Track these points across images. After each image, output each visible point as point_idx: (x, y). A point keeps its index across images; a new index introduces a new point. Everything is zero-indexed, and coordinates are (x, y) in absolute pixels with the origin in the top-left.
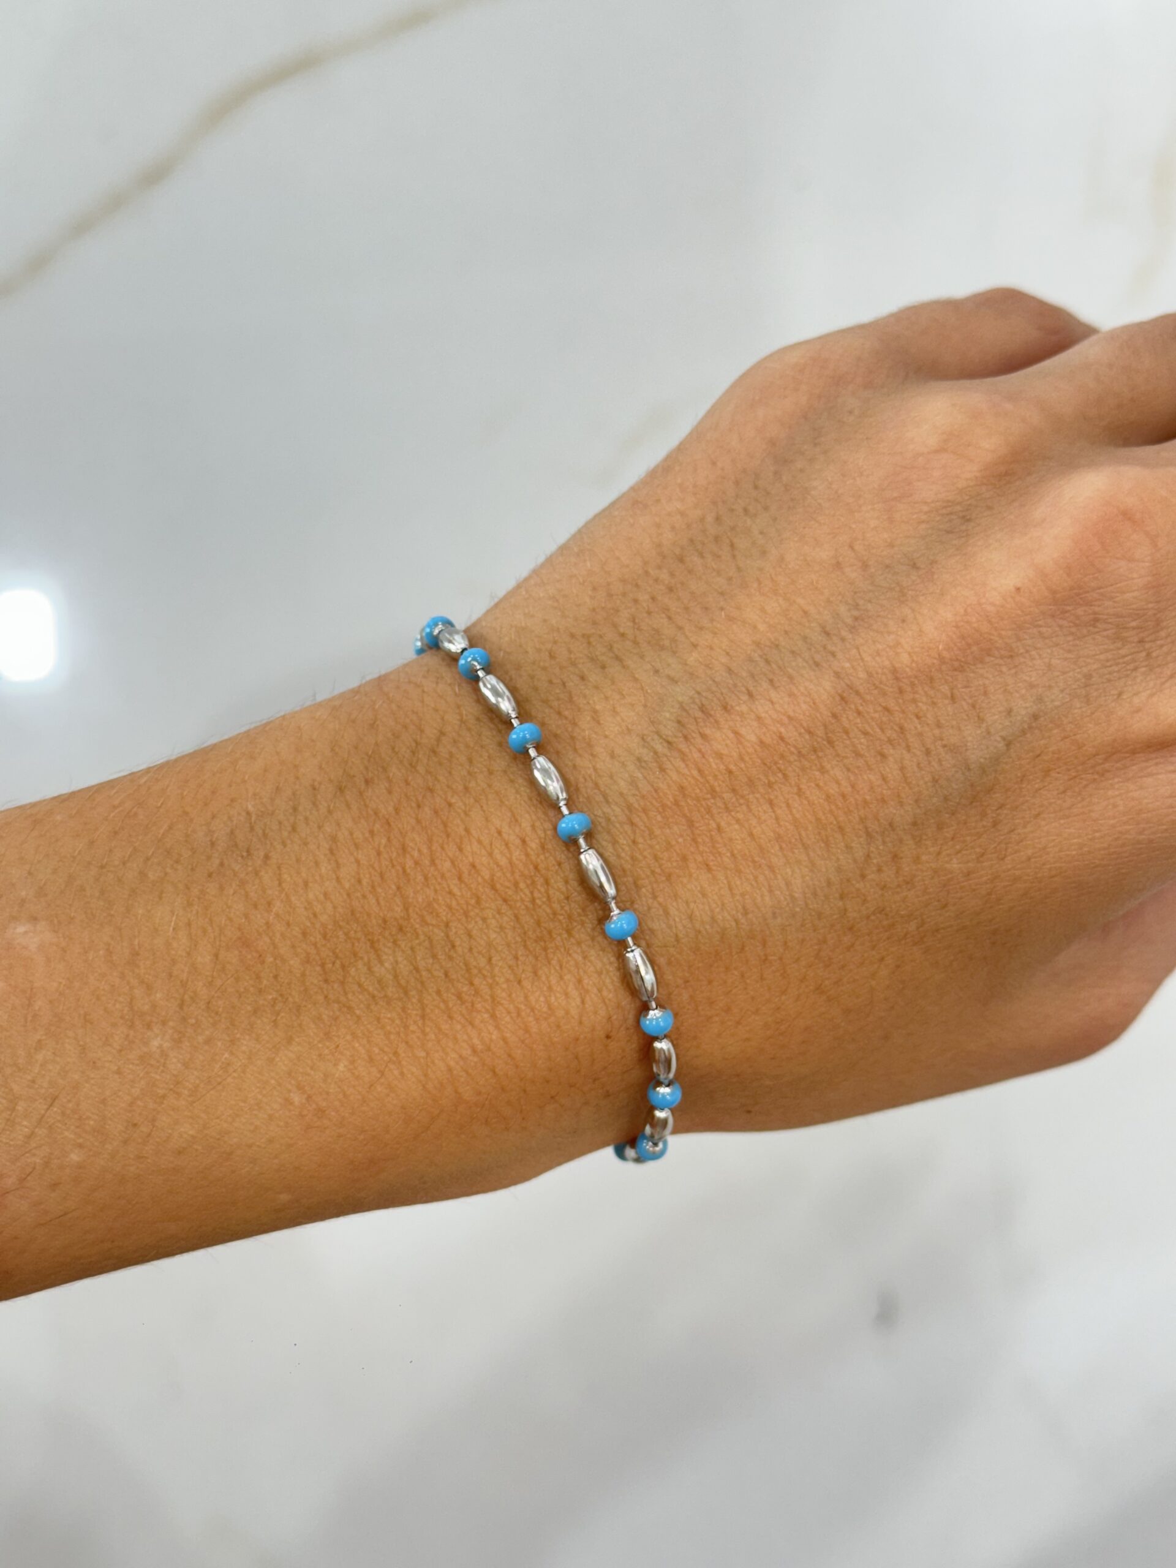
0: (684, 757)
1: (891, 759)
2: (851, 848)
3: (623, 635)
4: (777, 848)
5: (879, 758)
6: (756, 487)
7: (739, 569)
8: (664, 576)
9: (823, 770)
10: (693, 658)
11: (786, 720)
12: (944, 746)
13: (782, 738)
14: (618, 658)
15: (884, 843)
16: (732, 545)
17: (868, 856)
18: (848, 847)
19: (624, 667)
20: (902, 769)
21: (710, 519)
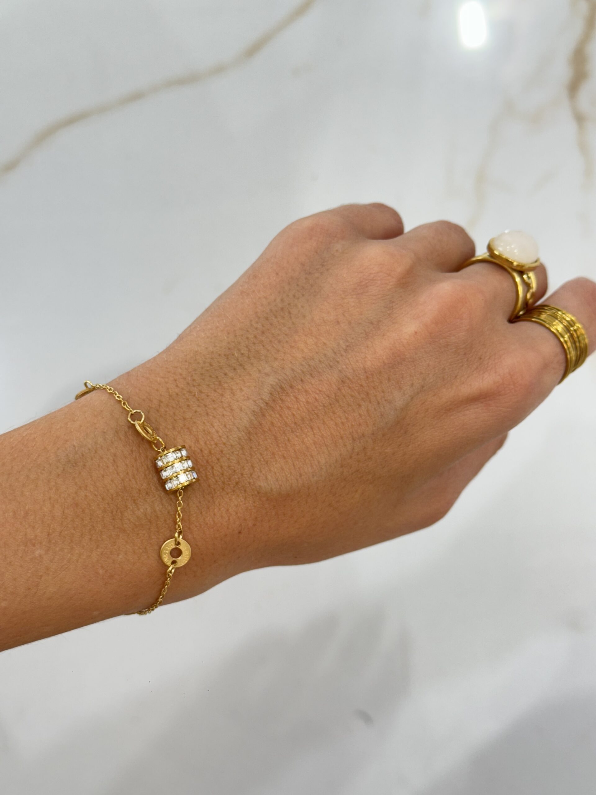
0: (273, 410)
1: (363, 407)
2: (346, 445)
3: (242, 354)
4: (314, 447)
5: (357, 406)
6: (298, 285)
7: (293, 323)
8: (259, 326)
9: (334, 413)
10: (276, 364)
11: (318, 392)
12: (386, 400)
13: (316, 399)
14: (241, 365)
15: (360, 442)
16: (290, 313)
17: (353, 449)
18: (345, 446)
19: (244, 369)
20: (368, 411)
21: (278, 300)
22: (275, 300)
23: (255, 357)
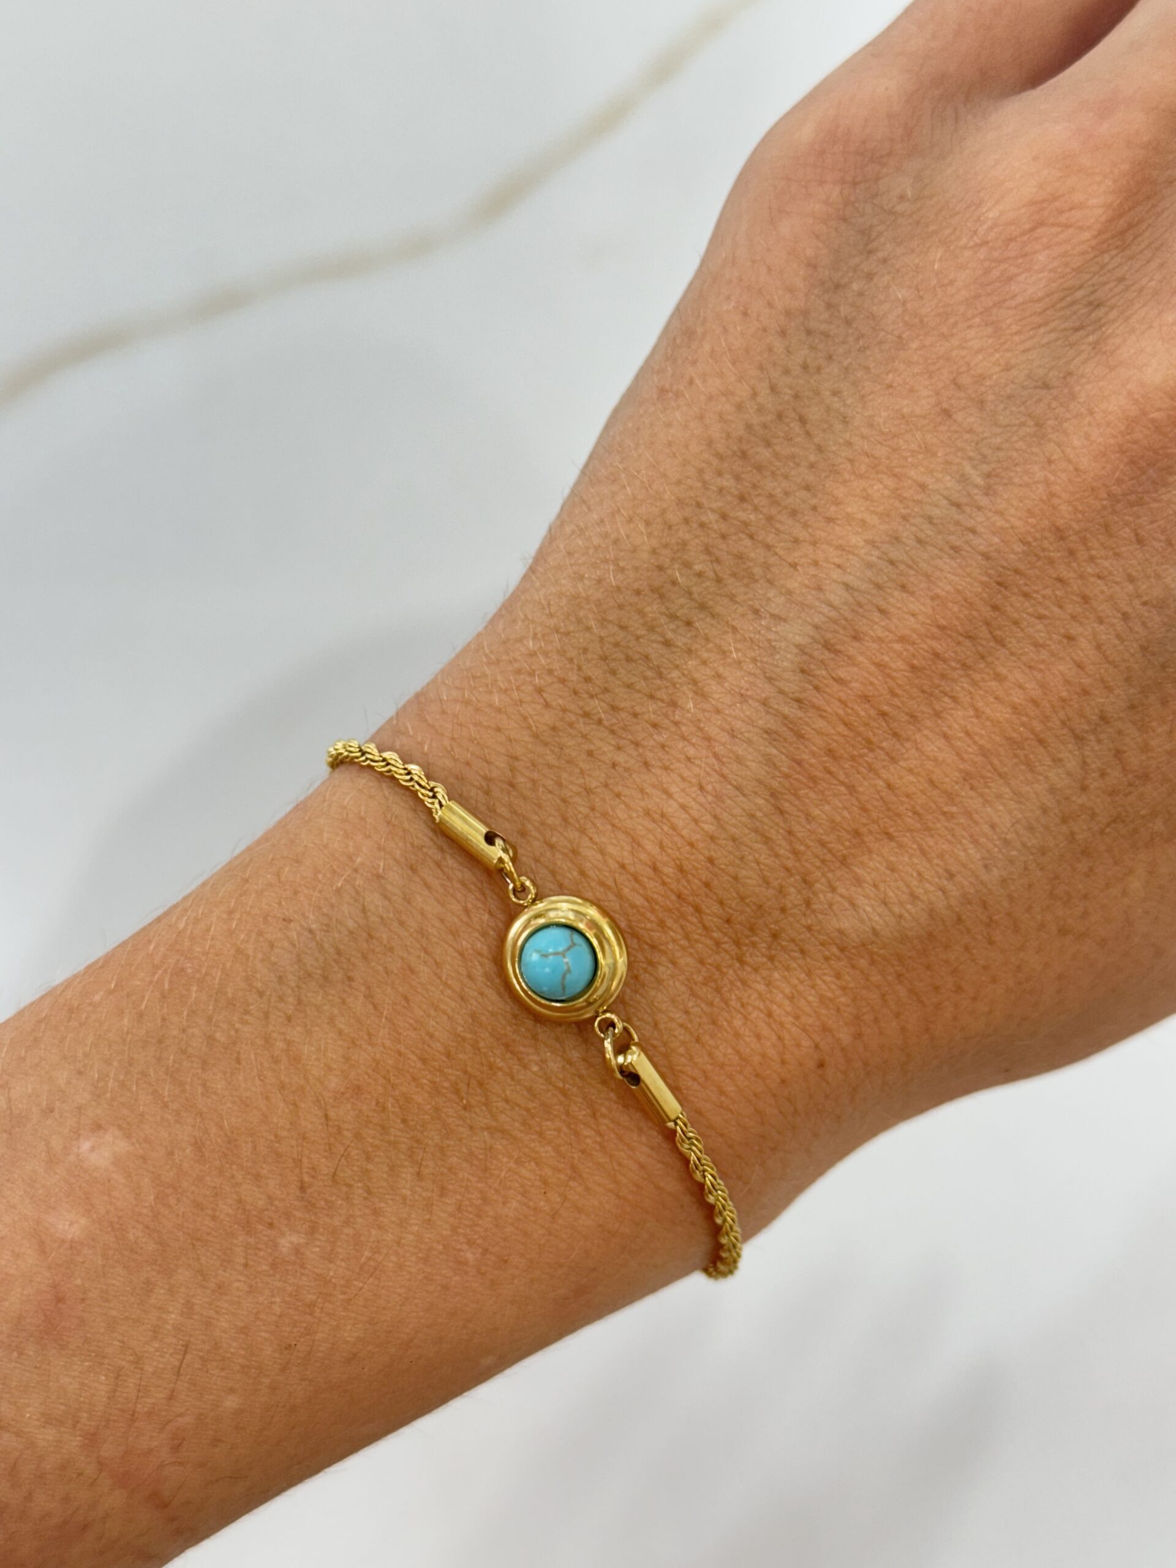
22: (754, 395)
23: (734, 575)
